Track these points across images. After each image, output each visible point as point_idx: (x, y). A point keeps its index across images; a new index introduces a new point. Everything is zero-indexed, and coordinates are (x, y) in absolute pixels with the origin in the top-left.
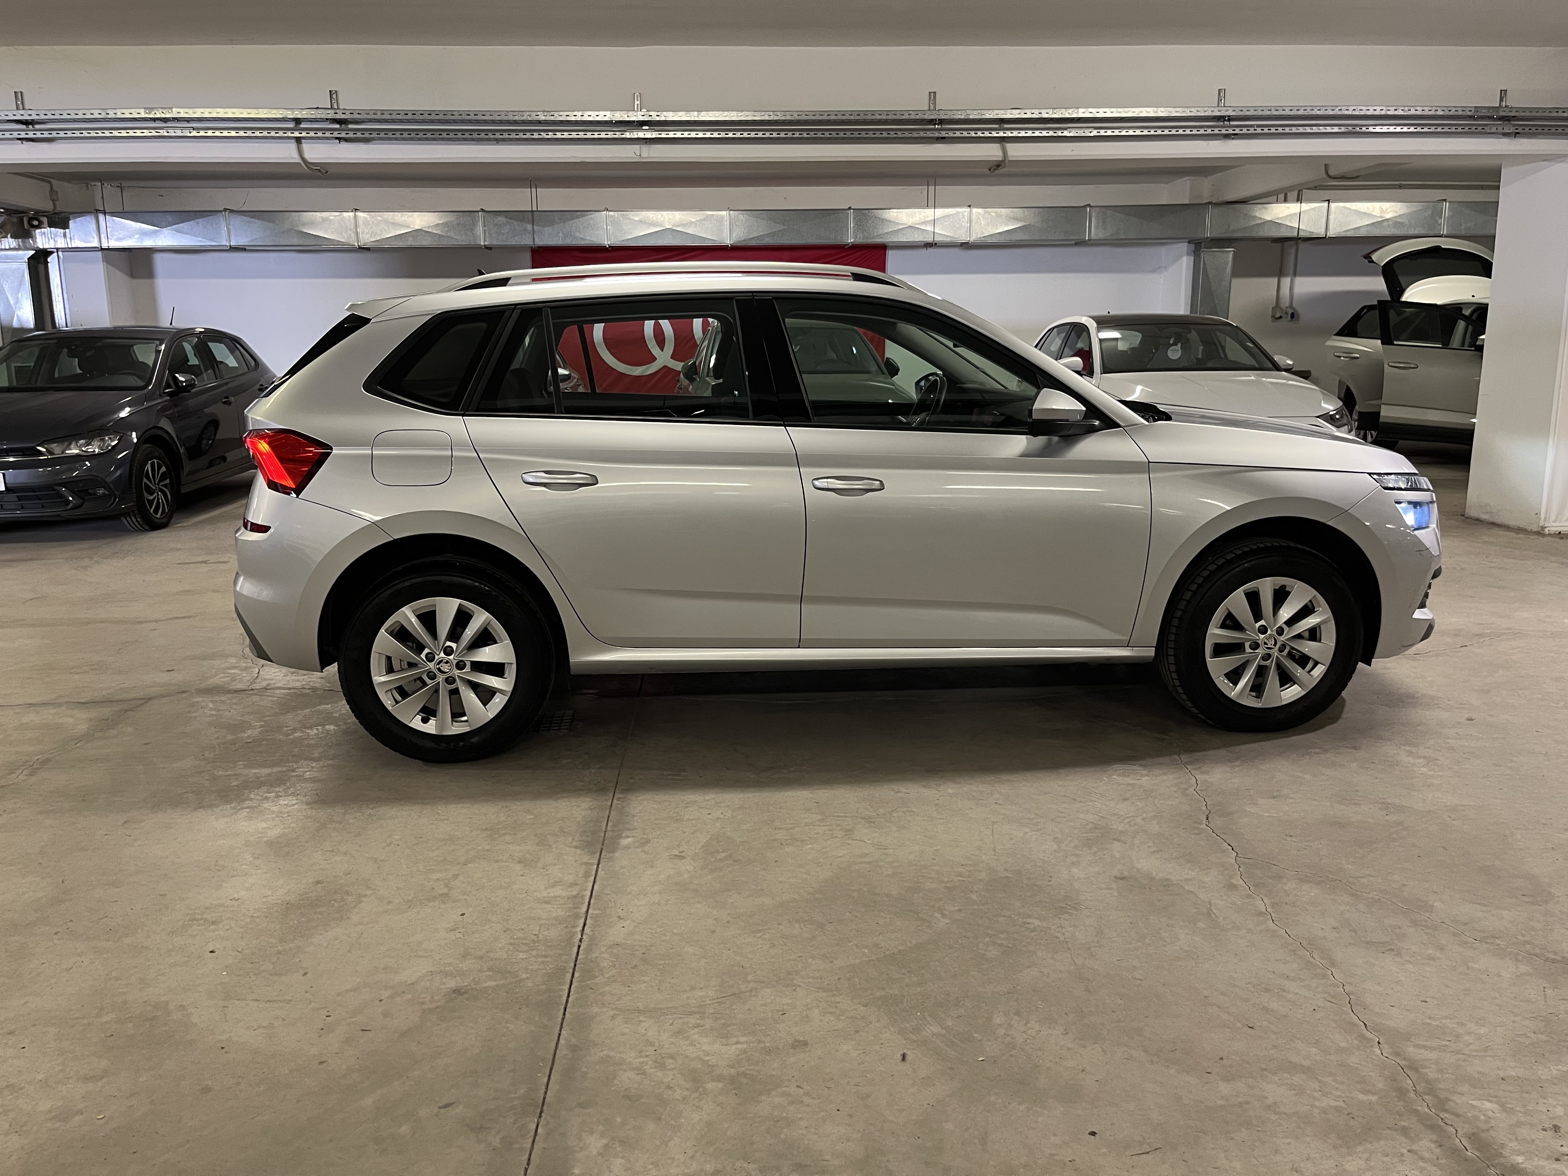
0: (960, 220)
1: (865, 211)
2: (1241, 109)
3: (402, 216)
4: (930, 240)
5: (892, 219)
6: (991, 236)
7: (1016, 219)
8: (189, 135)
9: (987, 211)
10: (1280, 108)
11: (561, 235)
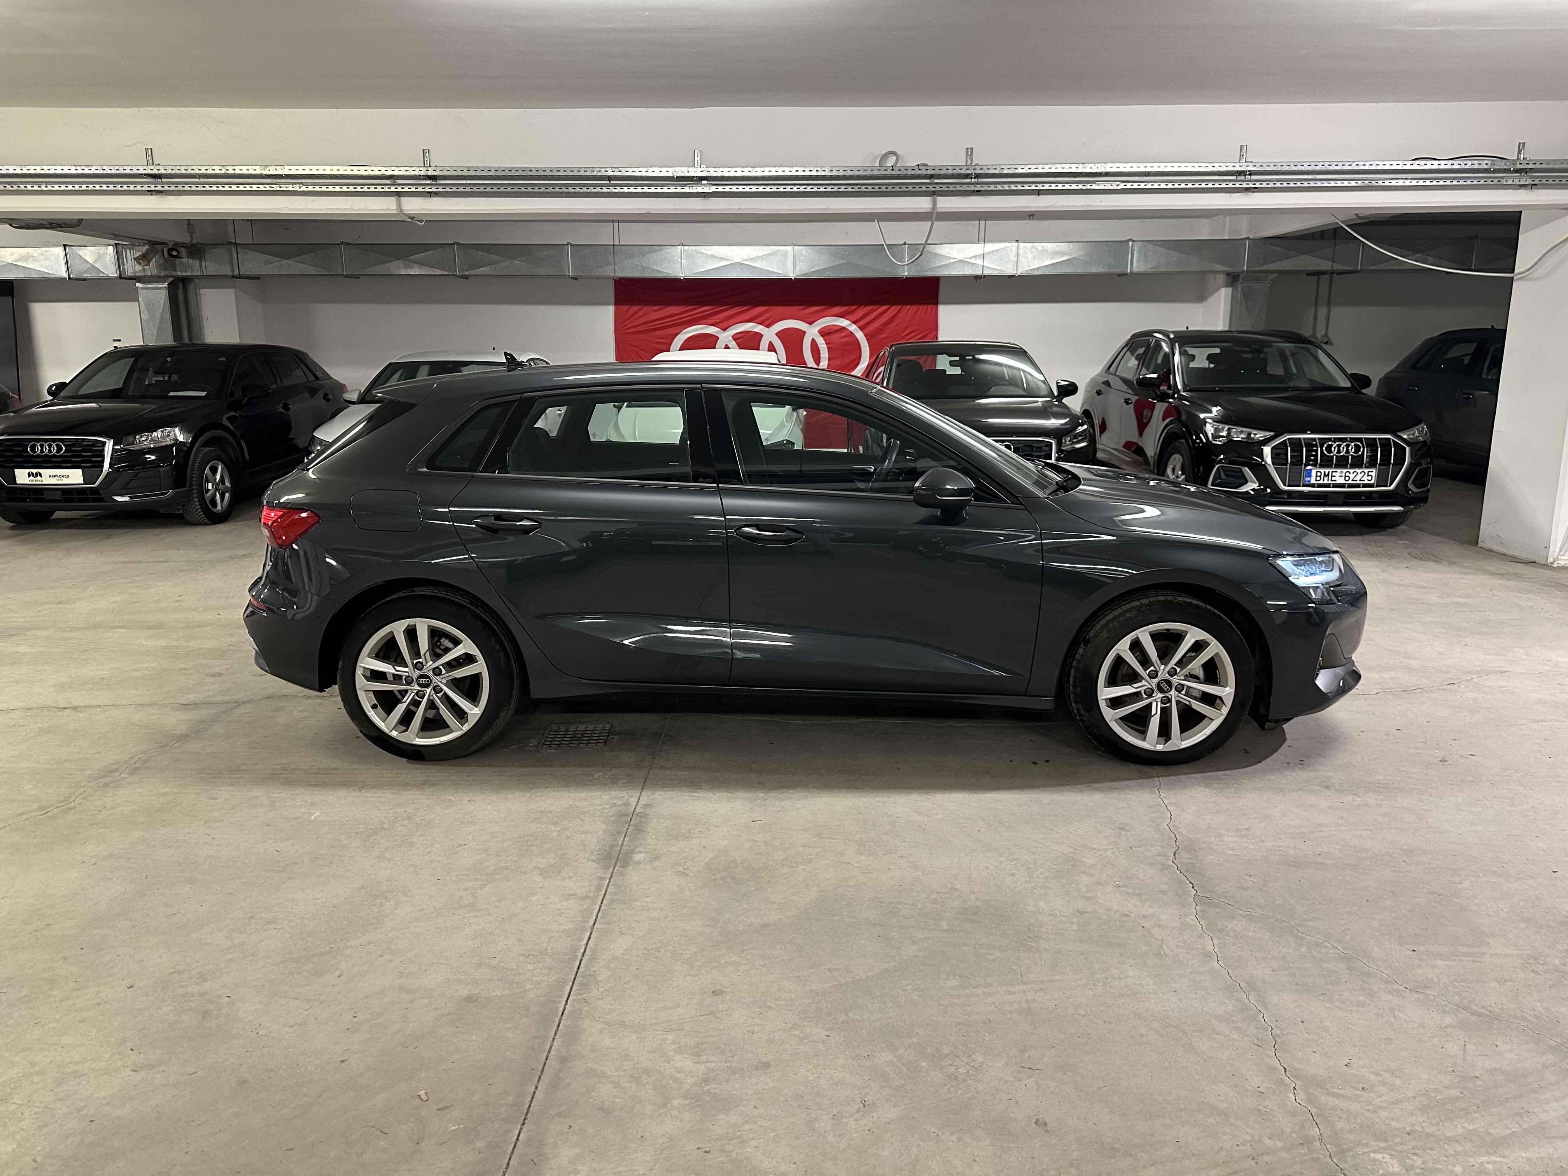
0: (1008, 254)
1: (920, 246)
2: (1262, 164)
4: (980, 273)
5: (945, 254)
6: (1038, 269)
7: (1063, 253)
8: (298, 189)
9: (1033, 246)
10: (1298, 164)
11: (640, 267)
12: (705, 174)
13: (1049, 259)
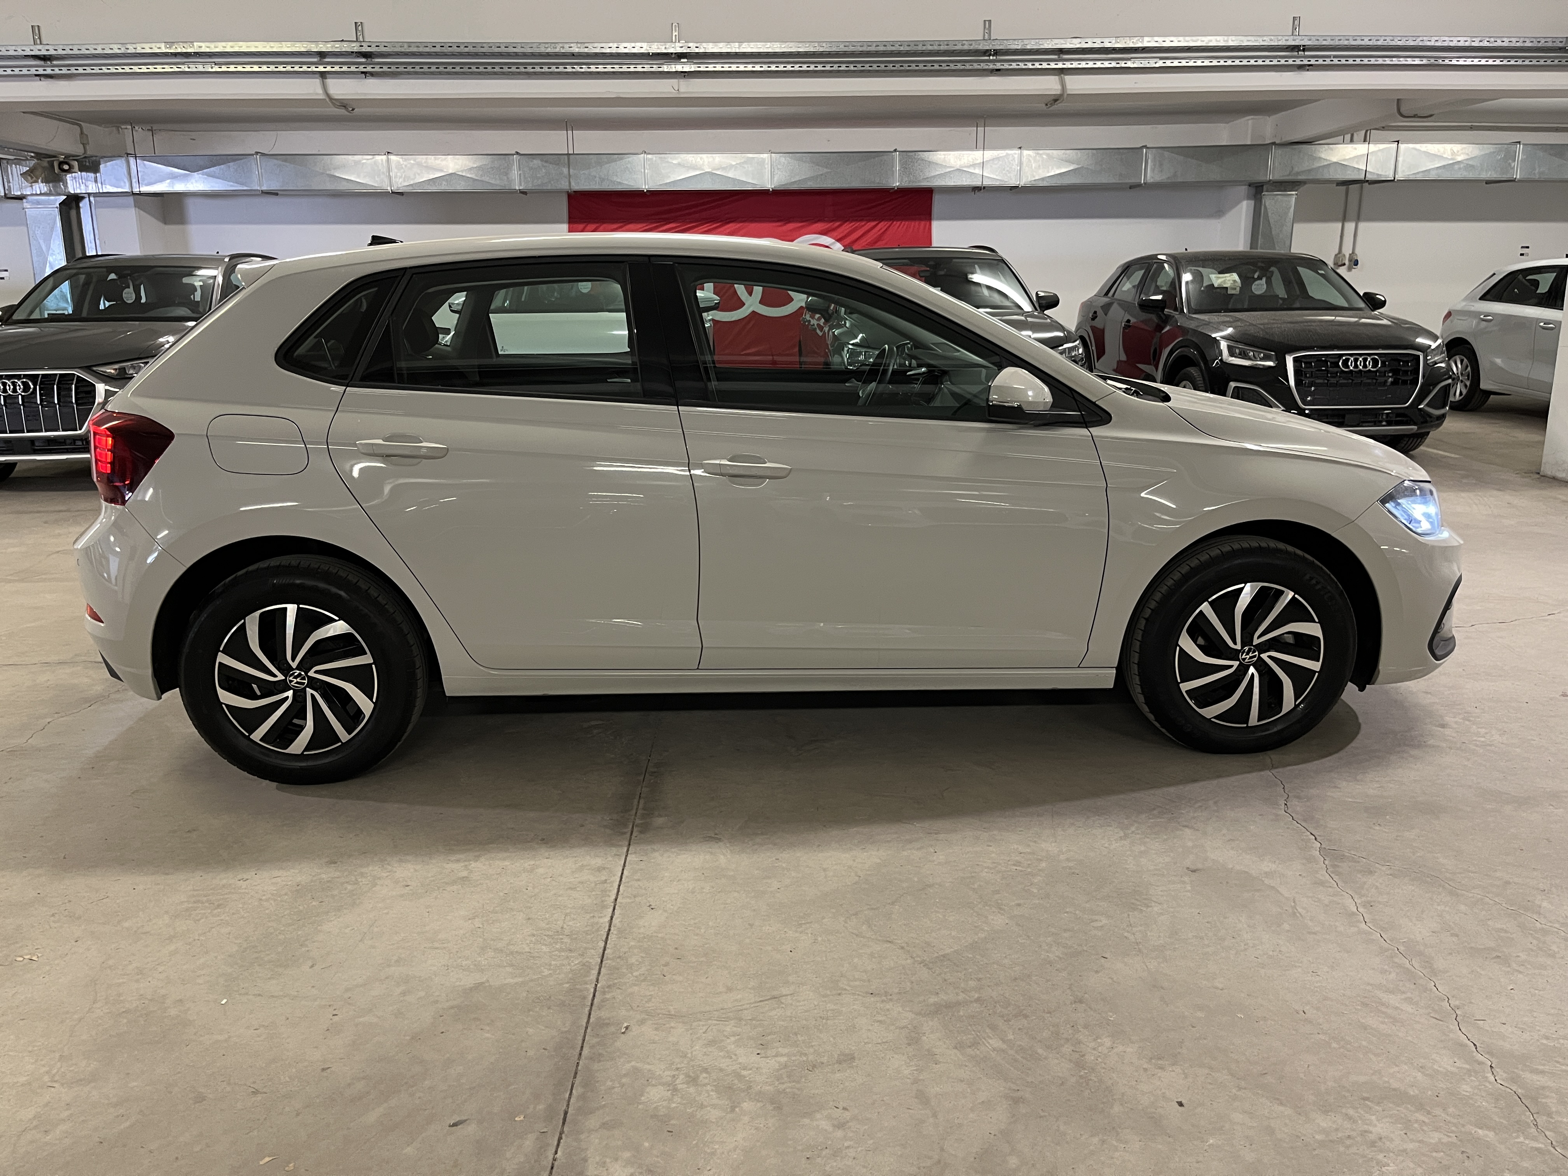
0: (1010, 163)
1: (912, 154)
2: (1317, 38)
3: (435, 158)
4: (978, 183)
5: (939, 162)
6: (1043, 179)
7: (1069, 161)
8: (210, 70)
9: (1038, 154)
10: (1358, 38)
11: (597, 179)
12: (684, 50)
13: (1055, 169)
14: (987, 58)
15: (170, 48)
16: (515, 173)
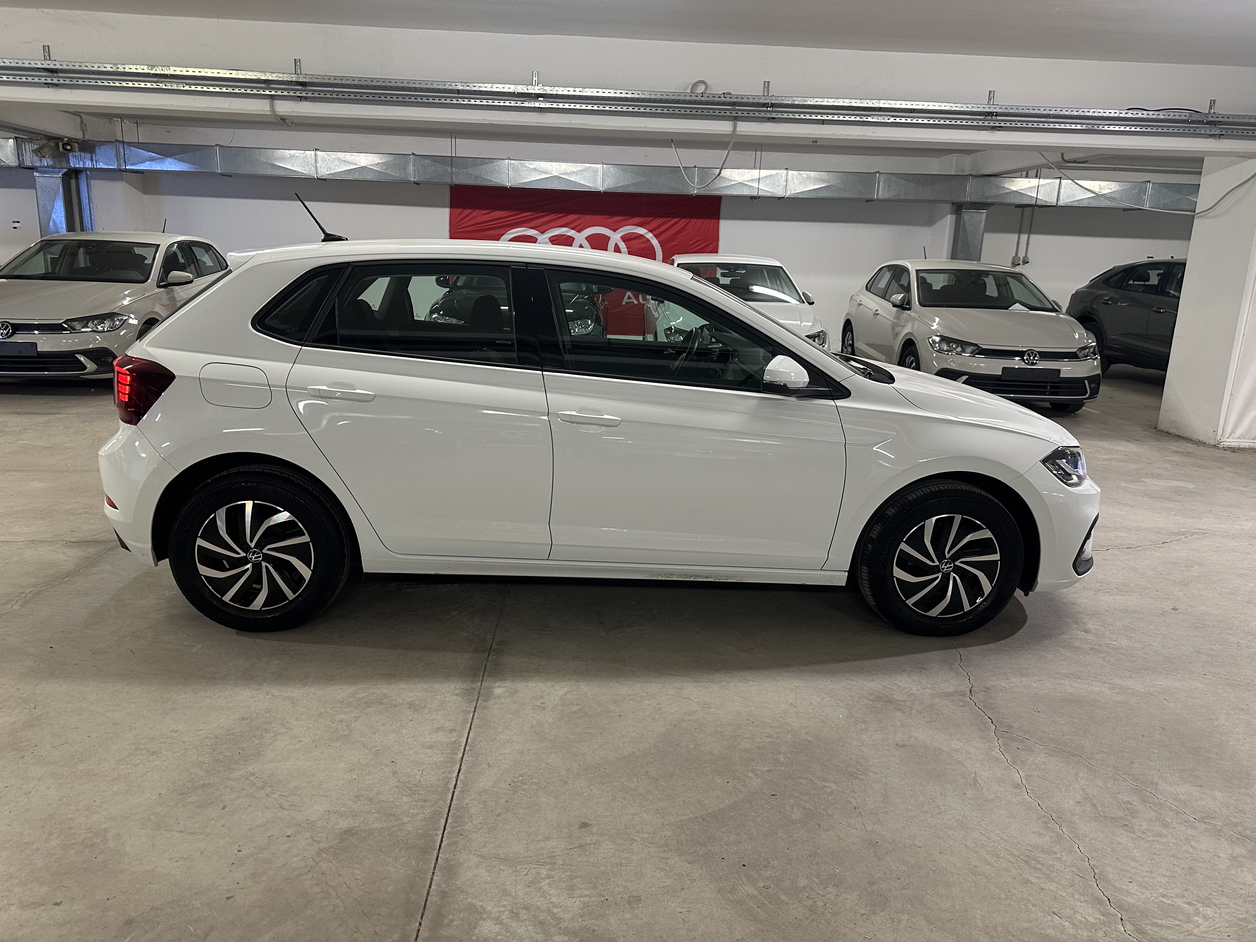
1: (706, 170)
2: (1006, 107)
3: (351, 156)
4: (755, 194)
5: (727, 177)
6: (802, 193)
7: (823, 181)
8: (182, 88)
9: (800, 174)
10: (1036, 108)
11: (473, 176)
12: (541, 92)
13: (812, 185)
14: (765, 109)
15: (152, 70)
16: (411, 168)
